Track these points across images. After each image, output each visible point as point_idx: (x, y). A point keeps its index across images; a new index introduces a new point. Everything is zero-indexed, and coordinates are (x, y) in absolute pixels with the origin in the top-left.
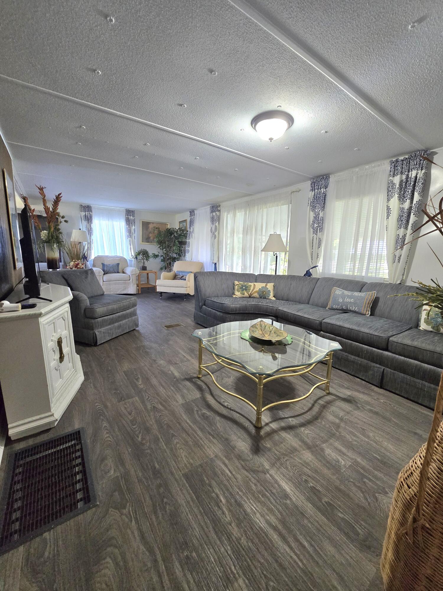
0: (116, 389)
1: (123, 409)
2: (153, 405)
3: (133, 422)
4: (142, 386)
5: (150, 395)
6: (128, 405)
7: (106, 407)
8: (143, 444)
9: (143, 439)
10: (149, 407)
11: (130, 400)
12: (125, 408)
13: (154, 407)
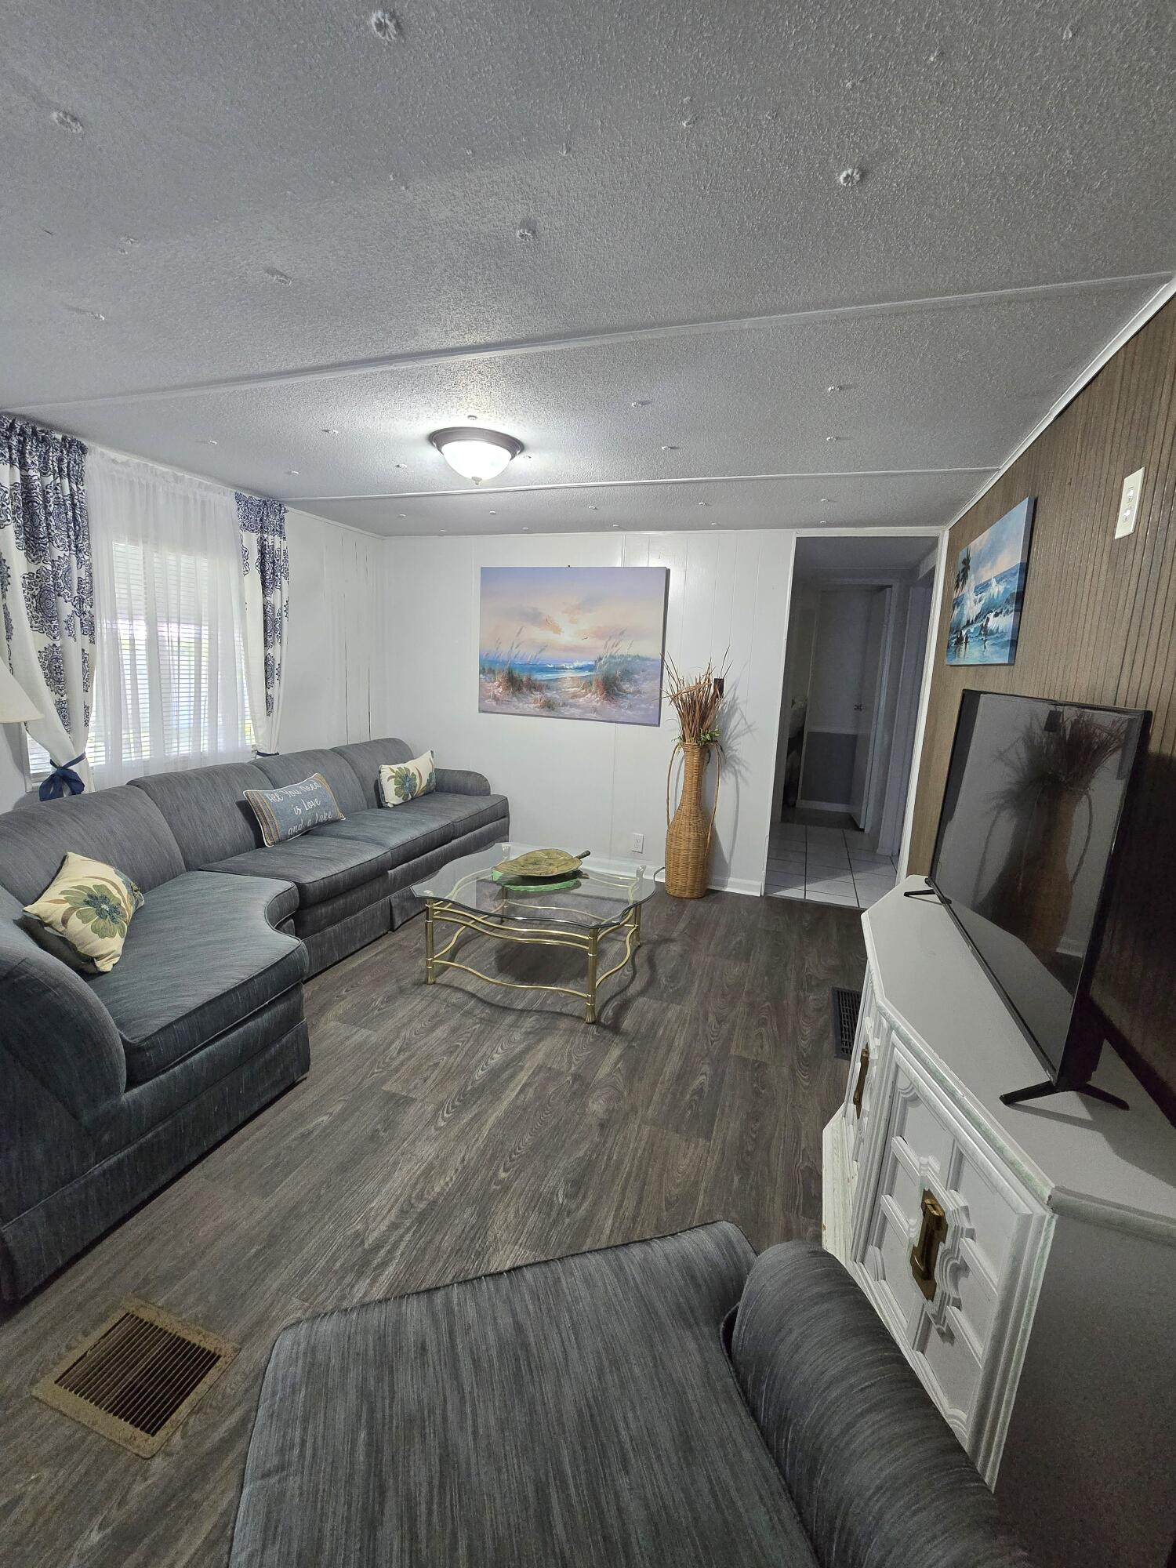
0: (757, 1094)
1: (766, 1047)
2: (717, 1026)
3: (764, 1023)
4: (706, 1068)
5: (707, 1044)
6: (754, 1050)
7: (792, 1070)
8: (767, 998)
9: (765, 1002)
10: (726, 1027)
11: (745, 1055)
12: (762, 1047)
13: (719, 1023)
